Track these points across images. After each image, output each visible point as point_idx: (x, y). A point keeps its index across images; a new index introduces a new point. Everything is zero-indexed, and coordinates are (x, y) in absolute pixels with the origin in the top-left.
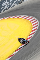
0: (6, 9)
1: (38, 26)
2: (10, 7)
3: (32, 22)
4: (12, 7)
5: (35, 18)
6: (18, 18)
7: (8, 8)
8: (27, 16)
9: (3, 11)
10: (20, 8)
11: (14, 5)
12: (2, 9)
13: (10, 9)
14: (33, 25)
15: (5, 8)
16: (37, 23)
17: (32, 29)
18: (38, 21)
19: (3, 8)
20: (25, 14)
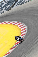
1: (26, 32)
3: (20, 27)
4: (2, 13)
5: (24, 24)
8: (16, 22)
10: (9, 15)
11: (4, 12)
14: (22, 30)
16: (26, 28)
17: (20, 34)
20: (14, 20)
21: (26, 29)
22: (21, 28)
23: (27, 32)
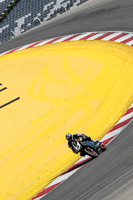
0: (61, 10)
2: (75, 4)
6: (99, 38)
7: (68, 7)
9: (49, 15)
12: (45, 8)
13: (75, 9)
15: (56, 8)
19: (52, 7)
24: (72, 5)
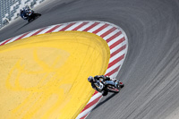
2: (38, 2)
3: (105, 38)
5: (116, 26)
7: (32, 6)
8: (91, 23)
14: (112, 47)
15: (21, 7)
17: (108, 60)
18: (123, 35)
19: (17, 7)
20: (85, 18)
21: (125, 42)
22: (108, 41)
23: (130, 51)
24: (35, 3)
